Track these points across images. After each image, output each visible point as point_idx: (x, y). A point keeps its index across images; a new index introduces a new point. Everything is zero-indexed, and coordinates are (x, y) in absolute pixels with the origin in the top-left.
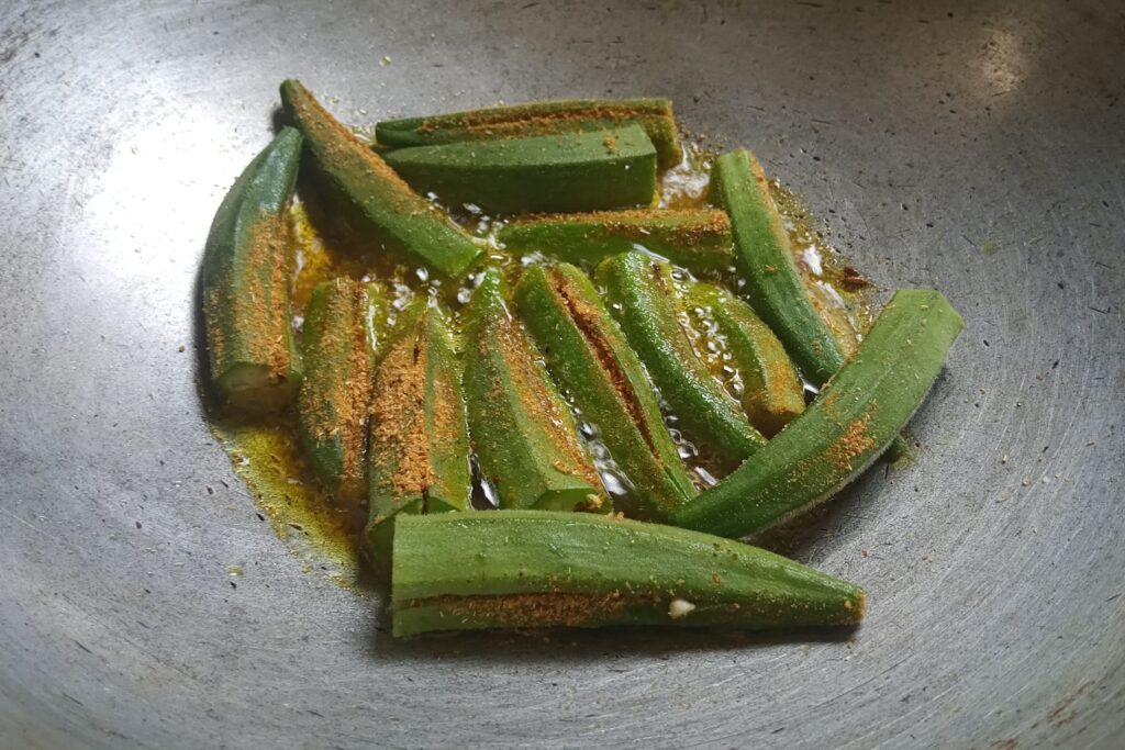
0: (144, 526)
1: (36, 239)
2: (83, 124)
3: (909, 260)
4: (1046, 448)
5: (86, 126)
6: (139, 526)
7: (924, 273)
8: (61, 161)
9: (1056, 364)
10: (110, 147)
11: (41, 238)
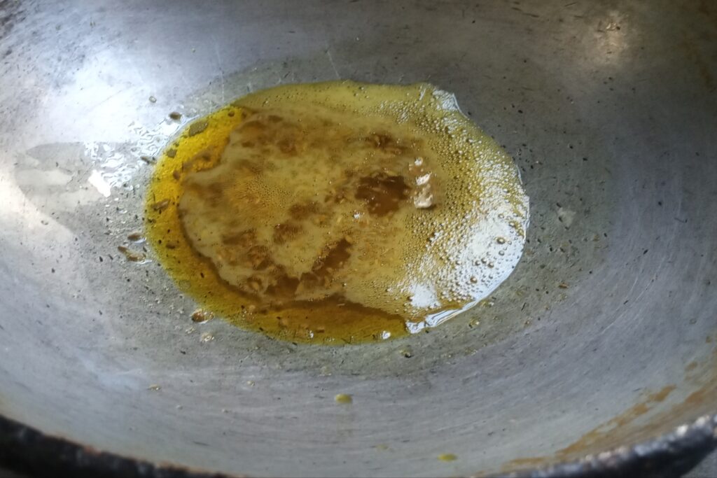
0: (56, 272)
1: (29, 102)
2: (70, 41)
3: (568, 180)
4: (626, 302)
5: (71, 42)
6: (53, 271)
7: (576, 189)
8: (52, 60)
9: (646, 252)
10: (84, 56)
11: (32, 101)
